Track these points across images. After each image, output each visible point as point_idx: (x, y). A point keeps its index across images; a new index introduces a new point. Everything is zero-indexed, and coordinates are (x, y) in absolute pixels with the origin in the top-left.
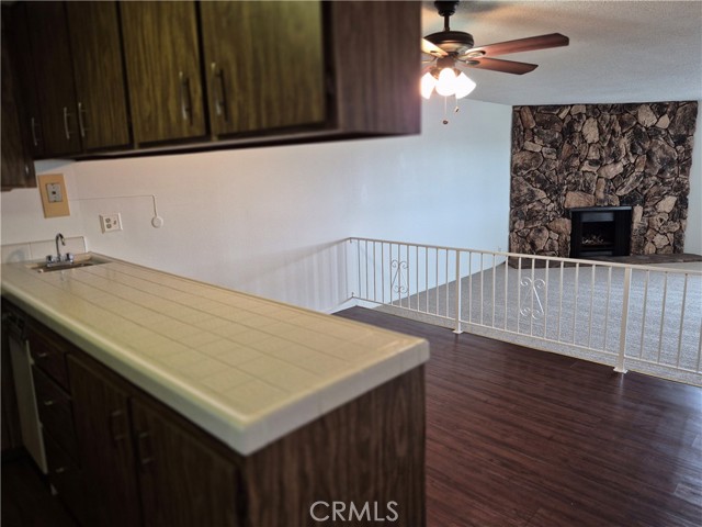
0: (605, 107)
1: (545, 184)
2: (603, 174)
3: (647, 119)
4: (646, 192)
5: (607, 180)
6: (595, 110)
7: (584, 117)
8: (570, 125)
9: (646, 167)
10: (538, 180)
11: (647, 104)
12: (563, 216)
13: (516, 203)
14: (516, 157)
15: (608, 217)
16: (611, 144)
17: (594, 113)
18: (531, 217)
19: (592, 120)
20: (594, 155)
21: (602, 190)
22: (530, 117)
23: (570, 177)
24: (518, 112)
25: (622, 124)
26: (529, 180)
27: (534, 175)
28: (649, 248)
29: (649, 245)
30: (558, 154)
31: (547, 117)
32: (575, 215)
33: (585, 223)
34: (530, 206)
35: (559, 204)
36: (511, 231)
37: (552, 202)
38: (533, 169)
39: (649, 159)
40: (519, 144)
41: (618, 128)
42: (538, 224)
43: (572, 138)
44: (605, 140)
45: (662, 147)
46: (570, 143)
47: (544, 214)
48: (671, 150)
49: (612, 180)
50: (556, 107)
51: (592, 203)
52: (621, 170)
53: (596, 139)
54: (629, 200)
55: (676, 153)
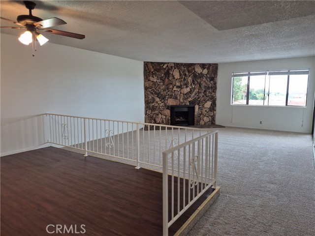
0: (182, 64)
1: (158, 95)
2: (182, 92)
3: (199, 70)
4: (199, 100)
5: (184, 94)
6: (178, 65)
7: (173, 68)
8: (168, 71)
9: (199, 90)
10: (156, 93)
11: (198, 64)
12: (167, 109)
13: (147, 102)
14: (146, 83)
15: (186, 110)
16: (184, 79)
17: (178, 67)
18: (153, 109)
19: (176, 69)
20: (178, 84)
21: (182, 98)
22: (151, 67)
23: (169, 92)
24: (146, 64)
25: (189, 72)
26: (152, 93)
27: (154, 91)
28: (202, 123)
29: (202, 121)
30: (164, 83)
31: (158, 67)
32: (172, 108)
33: (176, 112)
34: (153, 104)
35: (165, 104)
36: (146, 114)
37: (162, 102)
38: (153, 88)
39: (200, 86)
40: (147, 78)
41: (187, 73)
42: (157, 112)
43: (169, 76)
44: (182, 78)
45: (205, 81)
46: (168, 79)
47: (159, 108)
48: (208, 83)
49: (186, 94)
50: (162, 63)
51: (178, 104)
52: (189, 90)
53: (179, 77)
54: (193, 103)
55: (210, 84)
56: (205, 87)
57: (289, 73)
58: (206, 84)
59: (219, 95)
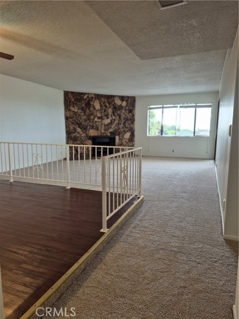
0: (102, 96)
1: (80, 125)
2: (103, 123)
3: (118, 102)
4: (119, 130)
5: (105, 125)
6: (98, 97)
7: (94, 99)
8: (89, 102)
9: (119, 121)
10: (77, 123)
11: (118, 96)
12: (89, 139)
13: (68, 133)
14: (67, 113)
15: (107, 140)
16: (105, 111)
17: (98, 98)
18: (75, 139)
19: (97, 100)
20: (99, 115)
21: (103, 129)
22: (72, 97)
23: (90, 123)
24: (66, 94)
25: (109, 103)
26: (73, 123)
27: (75, 121)
30: (85, 113)
31: (79, 97)
32: (94, 139)
33: (98, 142)
34: (75, 134)
35: (87, 134)
37: (84, 133)
38: (74, 119)
39: (120, 118)
40: (67, 107)
41: (107, 105)
42: (78, 142)
43: (90, 107)
44: (103, 109)
45: (124, 113)
46: (89, 109)
47: (81, 138)
48: (127, 115)
49: (107, 125)
50: (82, 93)
51: (100, 135)
52: (110, 121)
53: (99, 108)
54: (114, 134)
55: (129, 116)
56: (124, 118)
57: (196, 107)
58: (125, 115)
59: (137, 126)
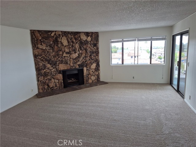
0: (68, 33)
1: (49, 61)
2: (71, 57)
3: (84, 38)
4: (86, 62)
5: (73, 59)
6: (65, 33)
7: (61, 36)
8: (56, 39)
9: (85, 54)
10: (46, 60)
11: (83, 32)
12: (59, 73)
13: (38, 69)
14: (35, 51)
15: (76, 72)
16: (72, 46)
17: (65, 35)
18: (46, 75)
19: (64, 37)
20: (67, 50)
21: (72, 63)
22: (39, 35)
23: (59, 59)
24: (33, 32)
25: (76, 39)
26: (42, 60)
27: (44, 58)
28: (90, 81)
29: (90, 80)
30: (53, 50)
31: (46, 35)
32: (64, 72)
33: (68, 75)
34: (45, 71)
35: (57, 69)
36: (38, 81)
37: (54, 68)
38: (44, 56)
39: (86, 51)
40: (35, 46)
41: (74, 41)
42: (49, 77)
43: (57, 44)
44: (70, 45)
45: (90, 47)
46: (57, 46)
47: (51, 73)
48: (93, 48)
49: (75, 59)
50: (49, 31)
51: (69, 68)
52: (78, 55)
53: (67, 44)
54: (82, 65)
55: (94, 49)
56: (90, 52)
58: (91, 49)
59: (101, 57)
